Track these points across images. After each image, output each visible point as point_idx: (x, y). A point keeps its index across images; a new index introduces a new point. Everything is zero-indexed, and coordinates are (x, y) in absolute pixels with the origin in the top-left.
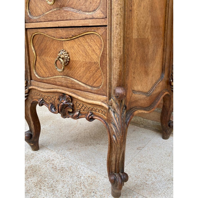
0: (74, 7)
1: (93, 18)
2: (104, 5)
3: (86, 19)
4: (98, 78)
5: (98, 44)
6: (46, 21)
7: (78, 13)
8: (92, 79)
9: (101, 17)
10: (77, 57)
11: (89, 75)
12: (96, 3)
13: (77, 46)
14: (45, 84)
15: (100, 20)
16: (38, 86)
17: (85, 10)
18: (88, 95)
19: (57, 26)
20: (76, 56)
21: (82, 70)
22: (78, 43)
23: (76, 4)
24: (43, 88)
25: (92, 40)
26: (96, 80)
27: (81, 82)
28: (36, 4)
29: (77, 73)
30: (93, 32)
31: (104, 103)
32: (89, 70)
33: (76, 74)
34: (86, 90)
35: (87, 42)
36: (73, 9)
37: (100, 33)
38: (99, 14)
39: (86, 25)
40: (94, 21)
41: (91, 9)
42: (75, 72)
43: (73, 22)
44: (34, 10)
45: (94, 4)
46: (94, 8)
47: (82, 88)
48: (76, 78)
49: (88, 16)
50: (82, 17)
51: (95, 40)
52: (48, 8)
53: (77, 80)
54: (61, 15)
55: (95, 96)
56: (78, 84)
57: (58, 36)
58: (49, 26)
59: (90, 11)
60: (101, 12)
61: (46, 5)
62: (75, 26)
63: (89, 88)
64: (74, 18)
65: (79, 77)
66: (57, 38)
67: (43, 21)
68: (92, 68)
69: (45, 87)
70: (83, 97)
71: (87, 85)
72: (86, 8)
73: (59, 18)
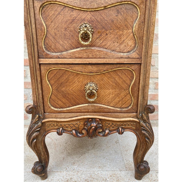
0: (108, 48)
1: (129, 58)
2: (139, 49)
3: (121, 58)
4: (127, 101)
5: (129, 77)
6: (72, 57)
7: (113, 53)
8: (120, 102)
9: (137, 58)
10: (107, 87)
11: (118, 100)
12: (130, 47)
13: (107, 79)
14: (65, 114)
15: (135, 59)
16: (56, 117)
17: (119, 50)
18: (118, 115)
19: (88, 63)
20: (105, 87)
21: (111, 97)
22: (108, 76)
23: (109, 46)
24: (64, 118)
25: (123, 74)
26: (125, 103)
27: (109, 106)
28: (57, 41)
29: (105, 99)
30: (126, 67)
31: (134, 118)
32: (117, 96)
33: (104, 101)
34: (116, 112)
35: (118, 75)
36: (106, 49)
37: (133, 69)
38: (135, 55)
39: (121, 63)
40: (130, 60)
41: (125, 51)
42: (103, 99)
43: (107, 60)
44: (53, 46)
45: (128, 47)
46: (128, 50)
47: (111, 111)
48: (103, 103)
49: (124, 56)
50: (117, 57)
51: (126, 74)
52: (73, 46)
53: (105, 105)
54: (93, 54)
55: (126, 115)
56: (107, 108)
57: (87, 71)
58: (76, 63)
59: (124, 52)
60: (137, 54)
61: (71, 43)
62: (109, 63)
63: (118, 109)
64: (108, 57)
65: (107, 102)
66: (85, 72)
67: (68, 58)
68: (121, 94)
69: (67, 116)
70: (113, 118)
71: (115, 107)
72: (121, 49)
73: (91, 56)
